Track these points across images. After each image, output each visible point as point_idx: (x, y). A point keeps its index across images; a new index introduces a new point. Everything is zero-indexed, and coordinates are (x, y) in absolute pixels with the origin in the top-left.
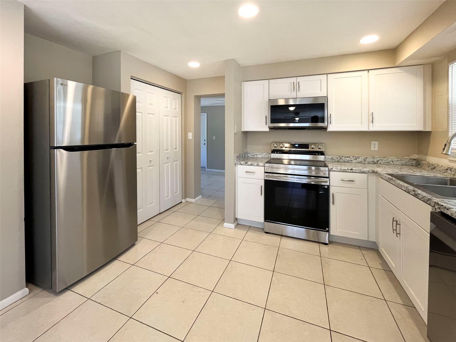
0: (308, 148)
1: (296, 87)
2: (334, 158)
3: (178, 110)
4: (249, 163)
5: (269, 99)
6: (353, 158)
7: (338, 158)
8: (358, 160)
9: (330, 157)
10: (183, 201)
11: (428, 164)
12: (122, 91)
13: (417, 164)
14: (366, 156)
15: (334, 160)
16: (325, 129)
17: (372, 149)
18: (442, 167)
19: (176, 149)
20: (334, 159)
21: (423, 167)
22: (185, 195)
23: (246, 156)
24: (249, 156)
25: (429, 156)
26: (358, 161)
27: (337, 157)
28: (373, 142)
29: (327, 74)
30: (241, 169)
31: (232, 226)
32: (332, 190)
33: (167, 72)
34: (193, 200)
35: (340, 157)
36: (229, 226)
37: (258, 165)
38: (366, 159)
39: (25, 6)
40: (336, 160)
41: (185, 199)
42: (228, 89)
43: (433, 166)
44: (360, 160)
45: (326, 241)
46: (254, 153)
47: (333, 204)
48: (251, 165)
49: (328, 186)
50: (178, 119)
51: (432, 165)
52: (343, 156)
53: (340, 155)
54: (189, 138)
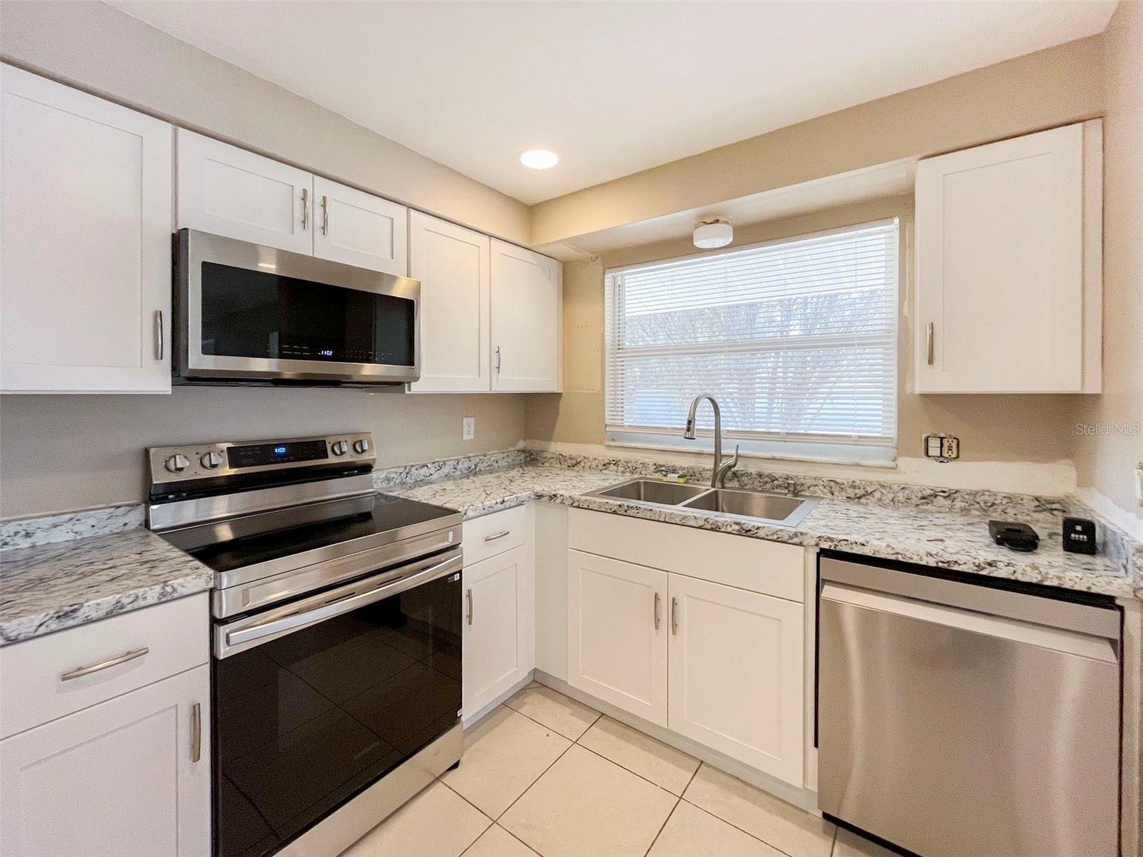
0: (327, 457)
2: (393, 475)
6: (433, 469)
7: (401, 473)
8: (443, 470)
9: (383, 476)
11: (560, 456)
13: (528, 459)
14: (456, 458)
15: (392, 484)
16: (406, 384)
17: (466, 437)
18: (597, 461)
20: (393, 478)
21: (545, 465)
25: (556, 442)
26: (444, 473)
27: (402, 470)
28: (466, 420)
35: (407, 471)
38: (458, 464)
40: (397, 482)
43: (573, 461)
44: (446, 470)
51: (571, 459)
52: (412, 466)
53: (405, 465)
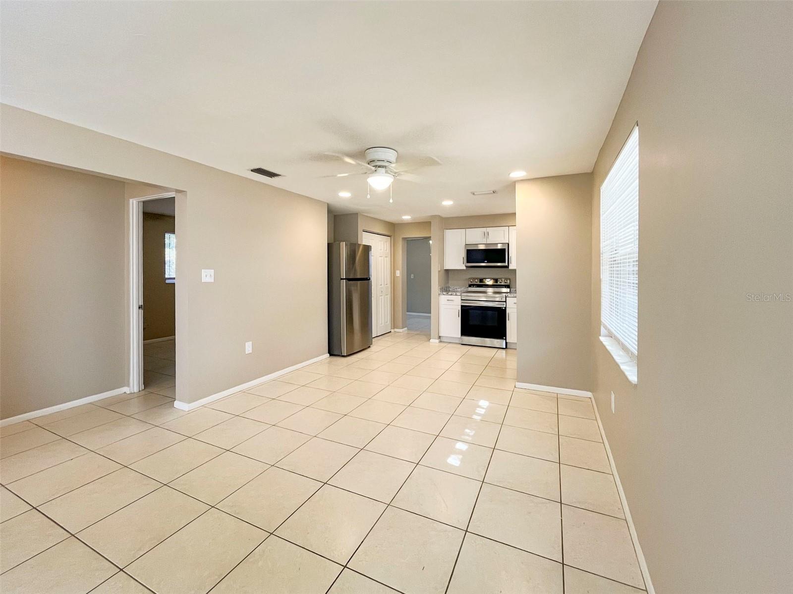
0: (497, 283)
1: (486, 235)
3: (388, 251)
4: (450, 293)
5: (466, 244)
10: (392, 331)
12: (359, 243)
16: (507, 267)
19: (381, 285)
22: (394, 326)
23: (448, 290)
24: (450, 289)
29: (509, 226)
30: (444, 298)
31: (437, 341)
32: (508, 311)
33: (380, 220)
34: (401, 330)
36: (434, 341)
37: (456, 295)
39: (328, 204)
41: (394, 329)
42: (434, 232)
45: (502, 346)
46: (455, 288)
47: (508, 320)
48: (451, 295)
49: (505, 308)
50: (388, 259)
54: (397, 275)
